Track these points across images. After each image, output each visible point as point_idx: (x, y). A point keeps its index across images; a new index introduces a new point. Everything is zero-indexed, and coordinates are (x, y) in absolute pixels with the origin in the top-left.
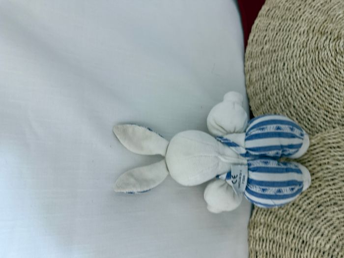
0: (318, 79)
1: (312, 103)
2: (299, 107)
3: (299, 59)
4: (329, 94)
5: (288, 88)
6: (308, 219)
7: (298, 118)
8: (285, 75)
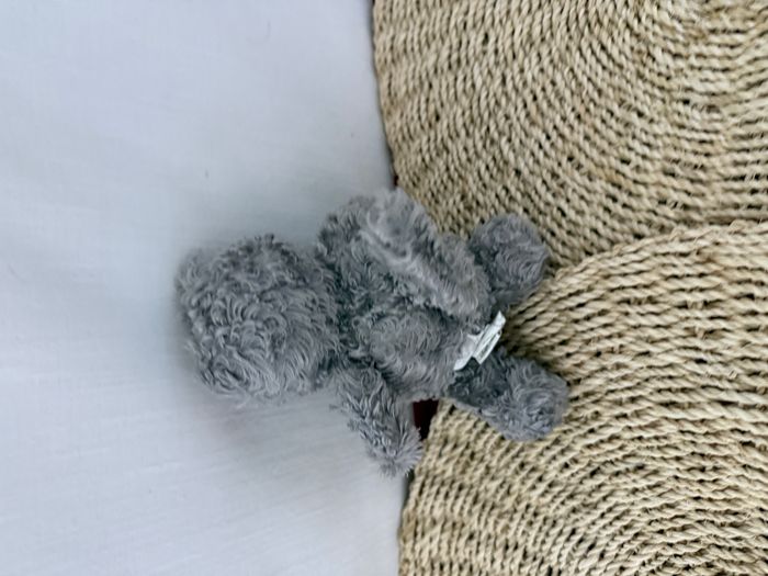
0: (585, 80)
1: (570, 159)
2: (532, 173)
3: (528, 20)
4: (620, 127)
5: (500, 114)
6: (563, 511)
7: (531, 209)
8: (489, 72)
